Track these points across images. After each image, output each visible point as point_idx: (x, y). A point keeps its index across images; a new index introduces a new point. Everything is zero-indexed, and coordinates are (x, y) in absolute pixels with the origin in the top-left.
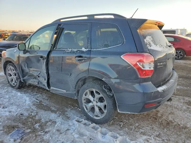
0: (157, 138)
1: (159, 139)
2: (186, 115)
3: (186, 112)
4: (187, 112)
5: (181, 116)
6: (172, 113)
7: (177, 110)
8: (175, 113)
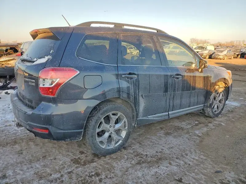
0: (15, 132)
1: (13, 132)
2: (2, 162)
3: (4, 166)
4: (2, 167)
5: (7, 155)
6: (20, 153)
7: (18, 161)
8: (17, 156)
